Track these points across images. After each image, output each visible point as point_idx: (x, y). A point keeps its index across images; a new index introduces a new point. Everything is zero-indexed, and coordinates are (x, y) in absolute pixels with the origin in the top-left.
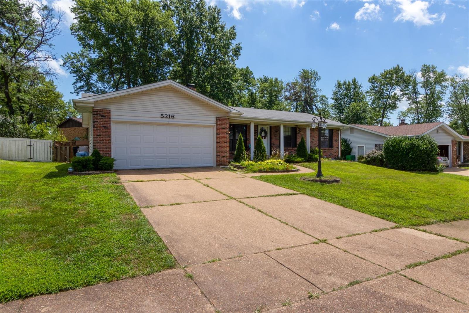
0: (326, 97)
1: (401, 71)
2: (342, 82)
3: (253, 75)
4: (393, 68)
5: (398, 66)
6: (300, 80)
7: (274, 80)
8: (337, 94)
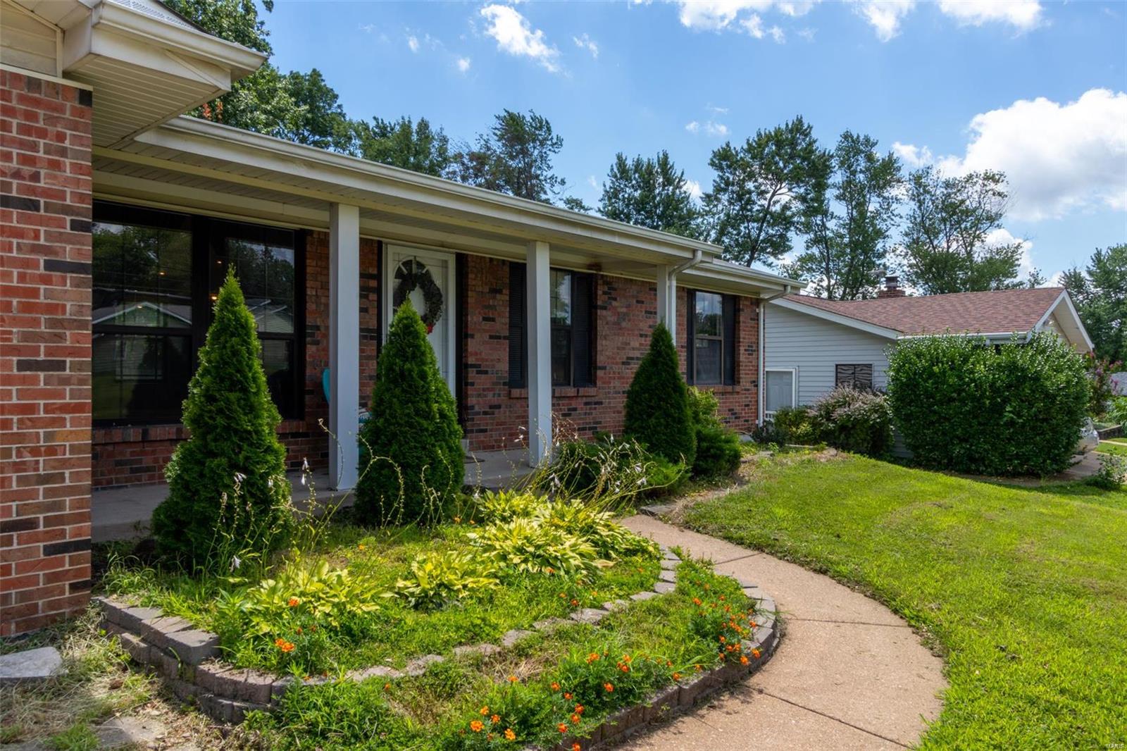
0: (585, 204)
1: (806, 135)
2: (630, 163)
3: (339, 102)
4: (783, 127)
5: (800, 121)
6: (497, 146)
7: (414, 127)
8: (616, 196)
